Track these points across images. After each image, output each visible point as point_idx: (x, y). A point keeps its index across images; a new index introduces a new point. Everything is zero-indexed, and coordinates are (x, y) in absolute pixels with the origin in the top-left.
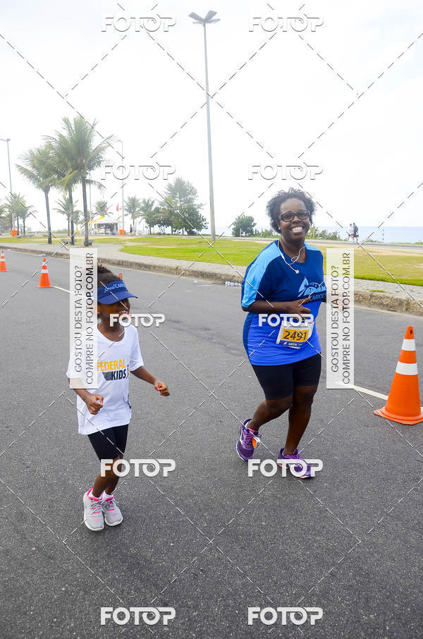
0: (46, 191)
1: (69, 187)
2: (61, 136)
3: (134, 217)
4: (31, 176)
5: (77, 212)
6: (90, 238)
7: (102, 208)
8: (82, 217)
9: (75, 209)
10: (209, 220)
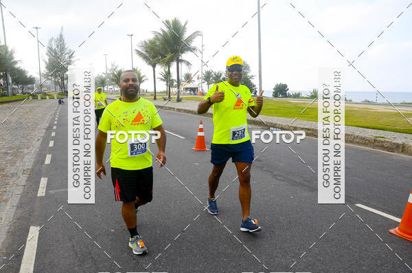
0: (154, 66)
1: (168, 64)
2: (163, 31)
3: (208, 84)
4: (145, 57)
5: (173, 80)
6: (180, 97)
7: (188, 78)
8: (175, 83)
9: (171, 78)
10: (257, 86)
